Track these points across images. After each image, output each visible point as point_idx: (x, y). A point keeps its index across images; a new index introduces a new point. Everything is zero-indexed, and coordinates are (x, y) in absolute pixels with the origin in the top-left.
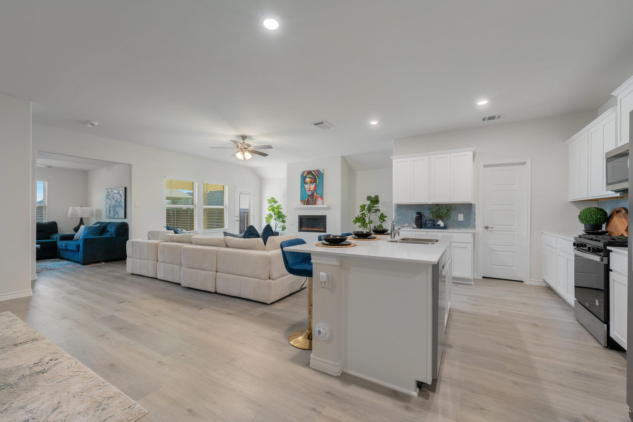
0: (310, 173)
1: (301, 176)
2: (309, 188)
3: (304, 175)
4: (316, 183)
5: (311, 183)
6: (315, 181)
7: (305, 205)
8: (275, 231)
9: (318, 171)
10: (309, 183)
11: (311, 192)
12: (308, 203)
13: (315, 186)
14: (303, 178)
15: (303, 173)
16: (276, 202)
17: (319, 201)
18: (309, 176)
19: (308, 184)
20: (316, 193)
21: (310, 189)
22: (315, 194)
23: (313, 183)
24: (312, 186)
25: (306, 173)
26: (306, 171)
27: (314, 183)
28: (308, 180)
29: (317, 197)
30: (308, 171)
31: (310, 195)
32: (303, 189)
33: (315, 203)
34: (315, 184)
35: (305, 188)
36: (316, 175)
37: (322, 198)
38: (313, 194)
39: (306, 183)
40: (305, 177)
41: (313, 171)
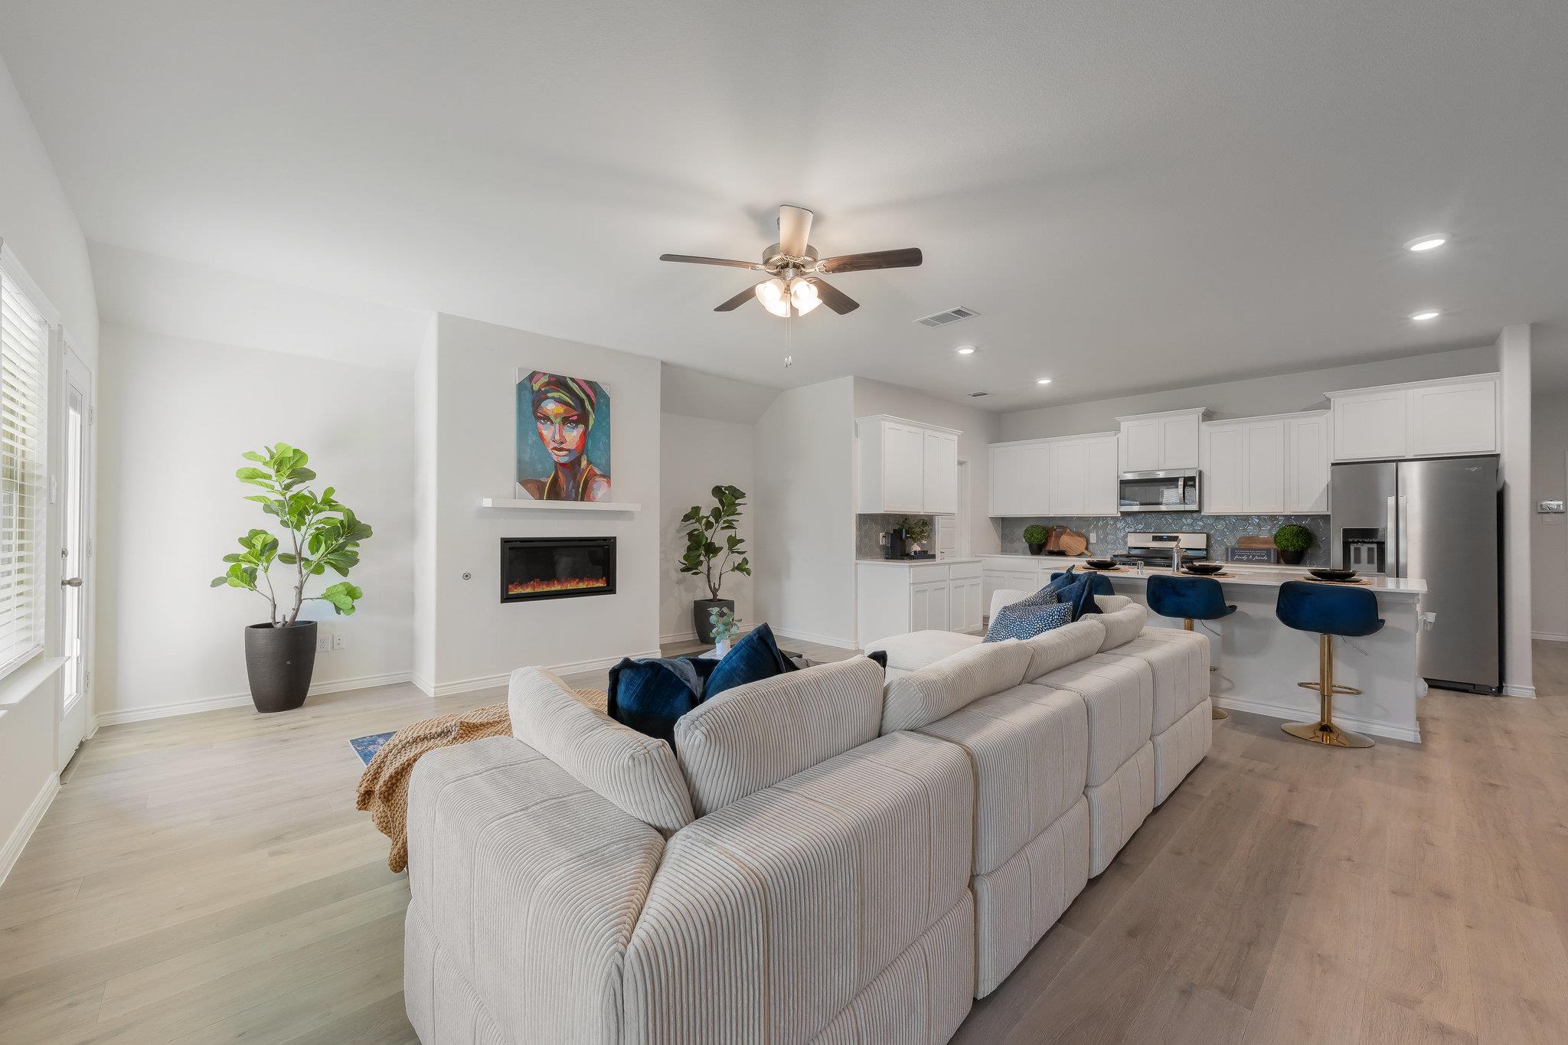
0: (559, 383)
1: (521, 387)
2: (557, 437)
3: (536, 387)
4: (586, 423)
5: (566, 420)
6: (583, 419)
7: (541, 498)
8: (295, 616)
9: (592, 385)
10: (559, 420)
11: (565, 453)
12: (555, 493)
13: (585, 435)
14: (528, 397)
15: (532, 376)
16: (306, 475)
17: (600, 489)
18: (556, 395)
19: (552, 423)
20: (589, 462)
21: (562, 443)
22: (584, 463)
23: (573, 421)
24: (573, 435)
25: (545, 379)
26: (545, 374)
27: (577, 422)
28: (550, 407)
29: (592, 475)
30: (551, 376)
31: (563, 465)
32: (532, 438)
33: (584, 493)
34: (581, 428)
35: (541, 435)
36: (583, 395)
37: (607, 476)
38: (578, 461)
39: (547, 418)
40: (539, 398)
41: (572, 380)
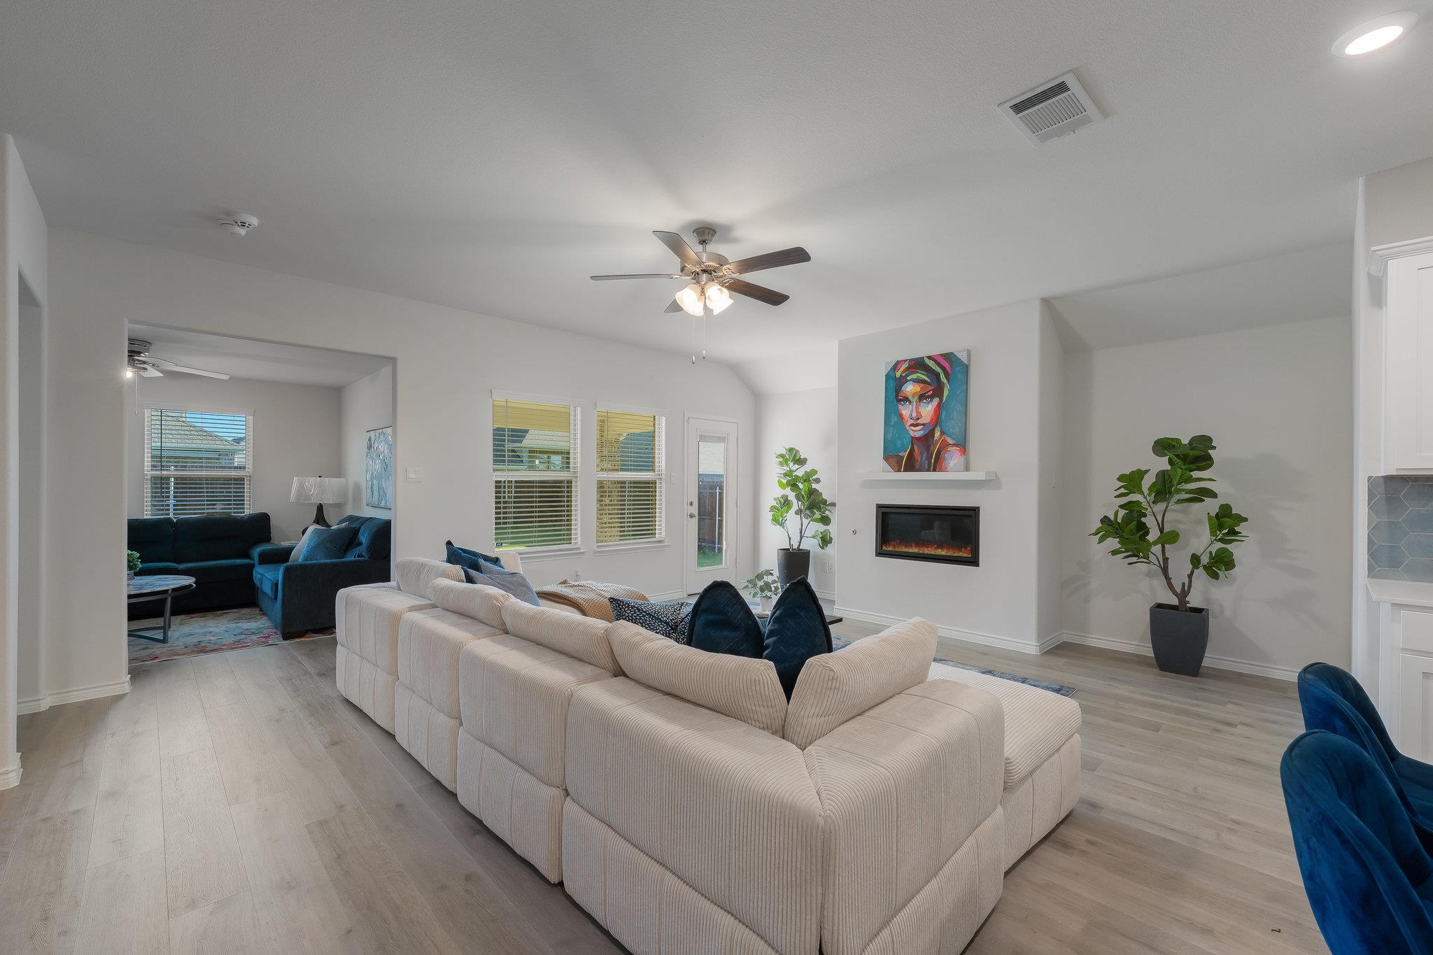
0: (917, 364)
1: (888, 377)
2: (914, 414)
3: (898, 374)
4: (941, 397)
5: (922, 397)
6: (938, 392)
7: (899, 471)
9: (949, 357)
10: (916, 398)
11: (920, 427)
12: (911, 466)
13: (939, 406)
14: (892, 384)
15: (896, 367)
17: (953, 459)
18: (914, 376)
19: (910, 402)
20: (942, 433)
21: (918, 419)
22: (937, 434)
23: (929, 397)
24: (928, 410)
25: (905, 366)
26: (905, 361)
27: (932, 397)
28: (910, 389)
29: (945, 445)
30: (911, 360)
31: (919, 439)
32: (894, 419)
33: (936, 464)
34: (936, 400)
35: (901, 416)
36: (938, 370)
37: (963, 447)
38: (932, 433)
39: (906, 399)
40: (902, 381)
41: (929, 358)
